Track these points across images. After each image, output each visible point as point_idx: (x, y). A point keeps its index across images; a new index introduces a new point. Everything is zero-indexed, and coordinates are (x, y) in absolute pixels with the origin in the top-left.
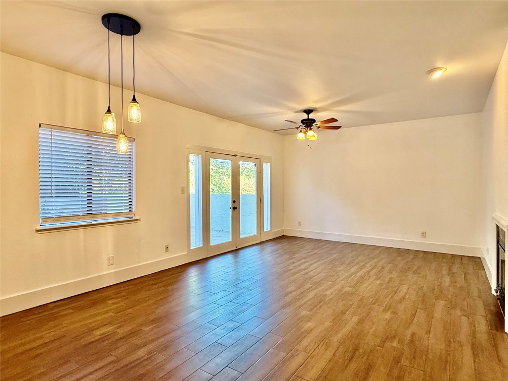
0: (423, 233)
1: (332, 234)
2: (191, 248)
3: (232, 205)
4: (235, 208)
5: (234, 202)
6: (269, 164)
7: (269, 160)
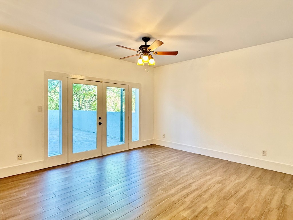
0: (264, 152)
1: (187, 146)
2: (49, 156)
3: (97, 121)
4: (100, 124)
5: (100, 118)
6: (138, 89)
7: (138, 86)
